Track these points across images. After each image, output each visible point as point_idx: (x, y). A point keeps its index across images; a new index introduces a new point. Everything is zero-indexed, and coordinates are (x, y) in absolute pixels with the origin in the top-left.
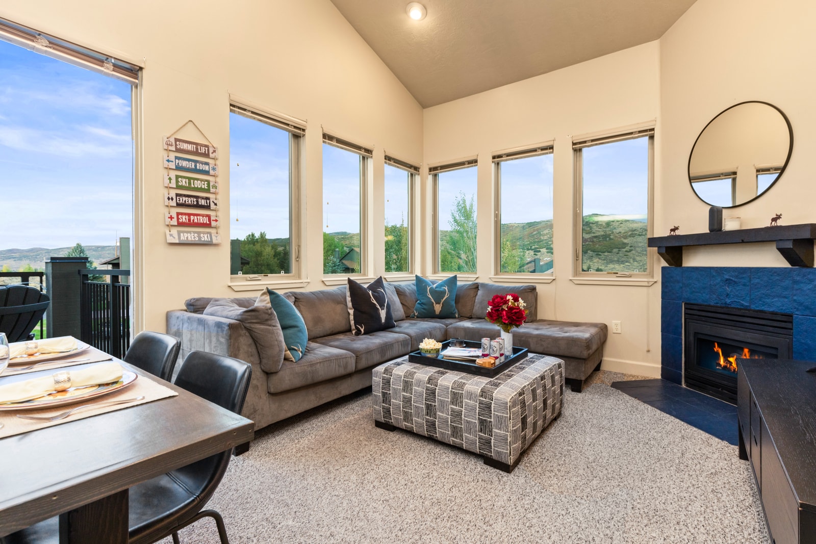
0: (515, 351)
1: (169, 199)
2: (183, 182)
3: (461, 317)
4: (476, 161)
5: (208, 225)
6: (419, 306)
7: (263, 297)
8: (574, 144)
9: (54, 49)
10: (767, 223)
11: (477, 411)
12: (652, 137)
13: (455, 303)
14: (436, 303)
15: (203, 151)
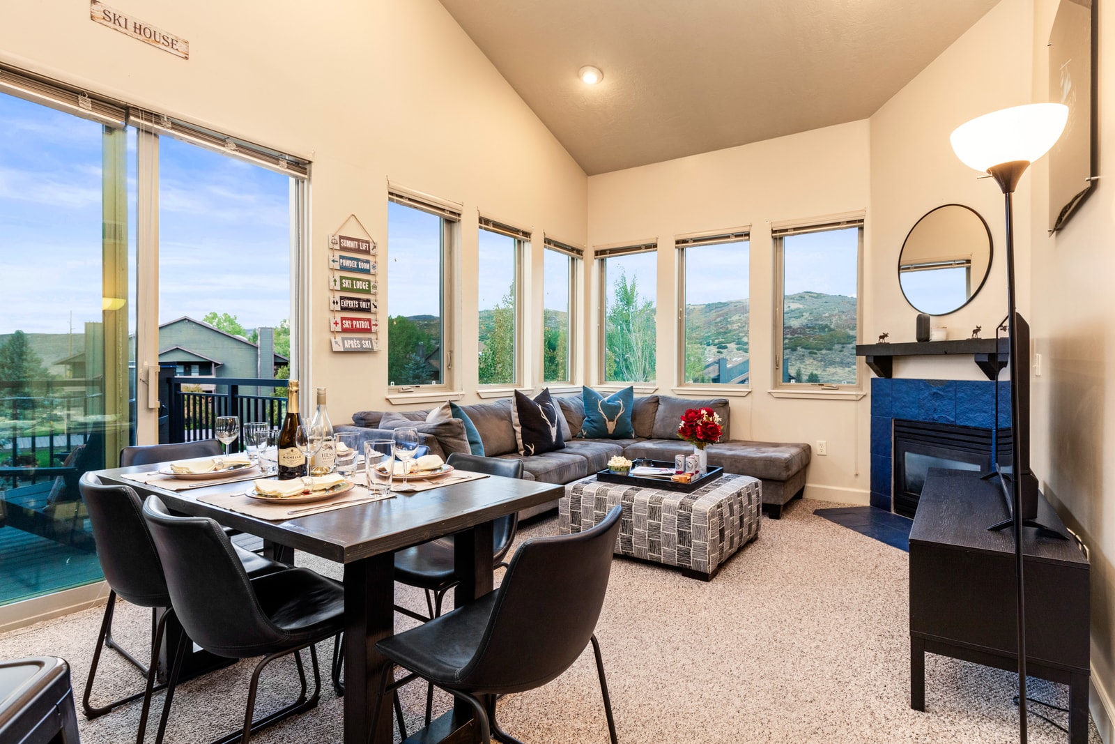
0: (709, 469)
1: (334, 303)
2: (347, 284)
3: (639, 437)
4: (655, 246)
5: (368, 331)
6: (588, 423)
7: (445, 411)
8: (773, 232)
9: (240, 152)
10: (968, 335)
11: (676, 524)
12: (861, 228)
13: (632, 420)
14: (609, 421)
15: (364, 248)
